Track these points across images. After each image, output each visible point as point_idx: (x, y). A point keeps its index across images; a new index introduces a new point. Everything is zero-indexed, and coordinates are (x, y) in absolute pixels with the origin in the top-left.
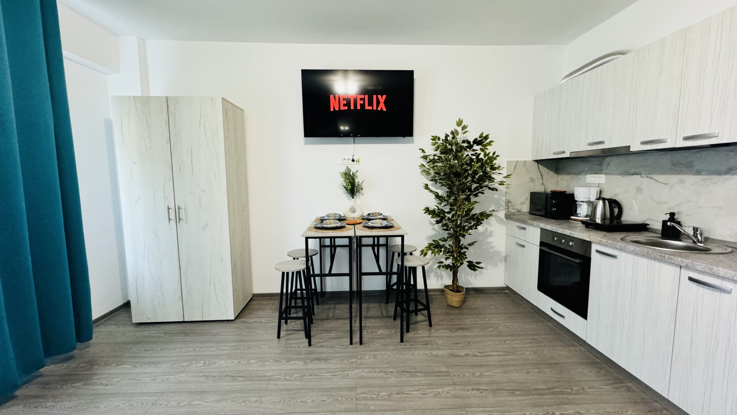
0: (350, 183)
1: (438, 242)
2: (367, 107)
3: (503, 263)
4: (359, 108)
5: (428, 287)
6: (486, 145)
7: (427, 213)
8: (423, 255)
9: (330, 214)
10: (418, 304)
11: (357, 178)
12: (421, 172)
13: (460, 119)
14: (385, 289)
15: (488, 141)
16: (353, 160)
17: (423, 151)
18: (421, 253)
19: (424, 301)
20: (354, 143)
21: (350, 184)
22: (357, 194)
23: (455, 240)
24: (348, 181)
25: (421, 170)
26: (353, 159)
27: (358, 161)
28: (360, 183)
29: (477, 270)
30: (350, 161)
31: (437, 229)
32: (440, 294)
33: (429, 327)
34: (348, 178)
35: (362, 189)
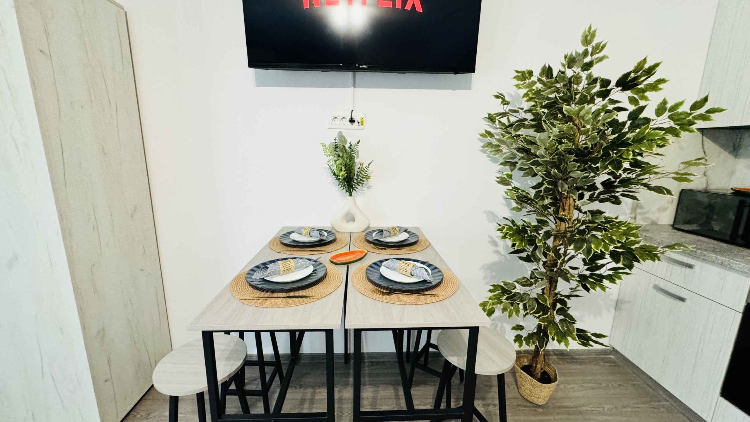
0: (346, 165)
2: (382, 2)
6: (644, 91)
9: (302, 228)
11: (358, 157)
12: (483, 147)
13: (590, 28)
15: (652, 80)
16: (352, 121)
17: (504, 101)
20: (354, 86)
21: (343, 169)
22: (357, 186)
23: (549, 285)
24: (341, 160)
26: (351, 118)
27: (362, 122)
28: (364, 167)
30: (347, 122)
34: (341, 155)
35: (368, 178)
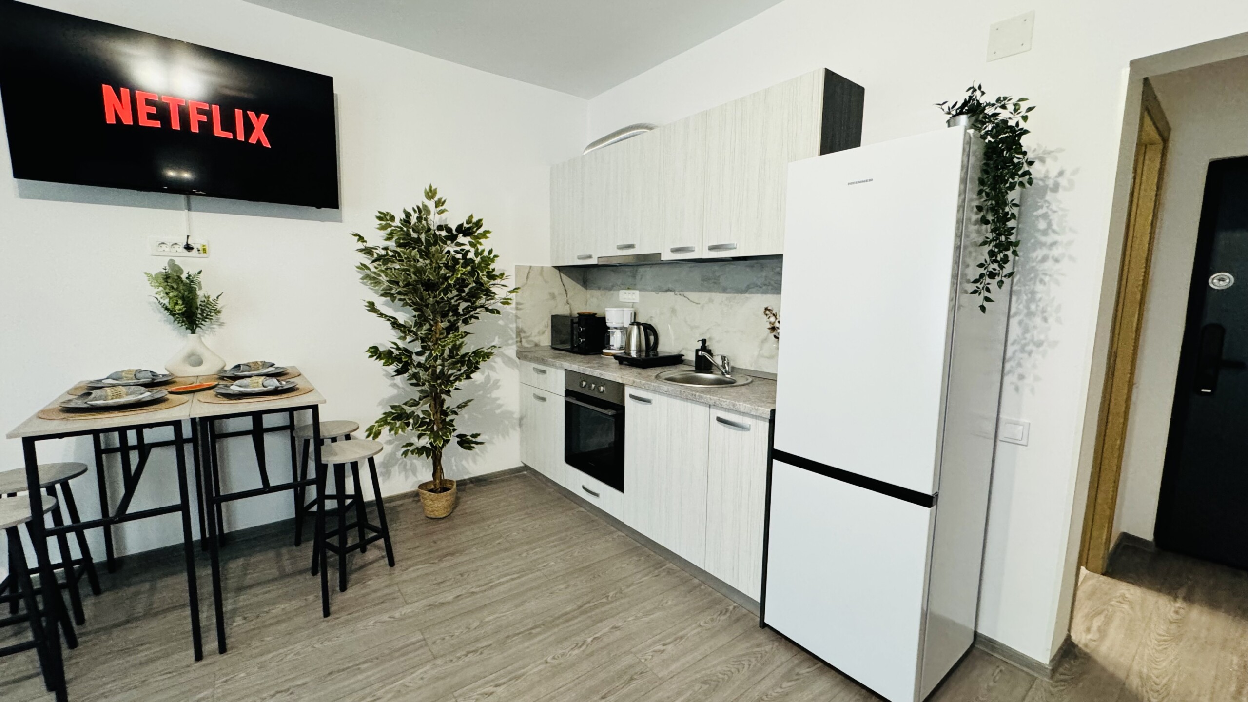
0: (183, 298)
1: (403, 409)
2: (218, 132)
3: (518, 429)
4: (195, 129)
5: (384, 495)
6: (477, 238)
7: (375, 357)
8: (372, 436)
9: (122, 372)
10: (366, 530)
11: (200, 288)
12: (362, 279)
13: (431, 187)
14: (294, 516)
15: (481, 231)
16: (188, 248)
17: (361, 239)
18: (367, 433)
19: (377, 523)
20: (189, 209)
21: (180, 302)
22: (203, 322)
23: (433, 402)
24: (175, 293)
25: (361, 276)
26: (187, 244)
27: (204, 250)
28: (211, 300)
29: (474, 447)
30: (181, 249)
31: (401, 385)
32: (413, 501)
33: (388, 567)
34: (175, 287)
35: (218, 312)
